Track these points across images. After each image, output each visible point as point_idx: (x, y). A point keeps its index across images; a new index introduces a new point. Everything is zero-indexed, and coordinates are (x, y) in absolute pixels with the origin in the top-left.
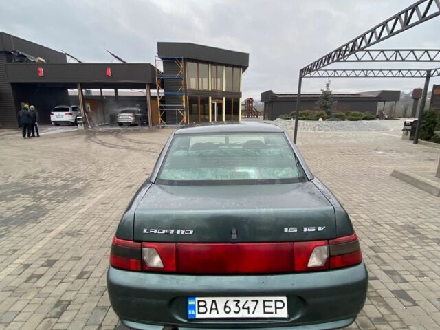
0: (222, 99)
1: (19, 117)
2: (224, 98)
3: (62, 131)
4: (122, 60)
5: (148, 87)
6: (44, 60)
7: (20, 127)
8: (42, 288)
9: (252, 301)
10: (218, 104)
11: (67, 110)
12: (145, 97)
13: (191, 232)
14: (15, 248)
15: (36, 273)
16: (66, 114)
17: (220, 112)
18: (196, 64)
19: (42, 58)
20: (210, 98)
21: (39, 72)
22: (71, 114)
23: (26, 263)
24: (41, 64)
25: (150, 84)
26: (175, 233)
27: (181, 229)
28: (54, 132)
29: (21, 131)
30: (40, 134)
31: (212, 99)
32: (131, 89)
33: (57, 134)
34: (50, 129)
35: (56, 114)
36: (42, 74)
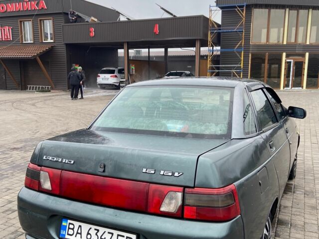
0: (304, 56)
1: (69, 78)
2: (307, 54)
3: (105, 94)
4: (172, 14)
5: (198, 44)
6: (96, 20)
7: (68, 89)
8: (11, 219)
9: (109, 233)
10: (296, 63)
11: (112, 72)
12: (194, 57)
13: (72, 162)
14: (10, 187)
15: (13, 208)
16: (111, 76)
17: (299, 73)
18: (267, 10)
19: (95, 18)
20: (284, 54)
21: (90, 32)
22: (116, 76)
23: (11, 200)
24: (94, 24)
25: (200, 40)
26: (61, 162)
27: (66, 158)
28: (97, 95)
29: (70, 93)
30: (84, 97)
31: (287, 56)
32: (181, 47)
33: (98, 97)
34: (95, 91)
35: (102, 76)
36: (93, 34)
